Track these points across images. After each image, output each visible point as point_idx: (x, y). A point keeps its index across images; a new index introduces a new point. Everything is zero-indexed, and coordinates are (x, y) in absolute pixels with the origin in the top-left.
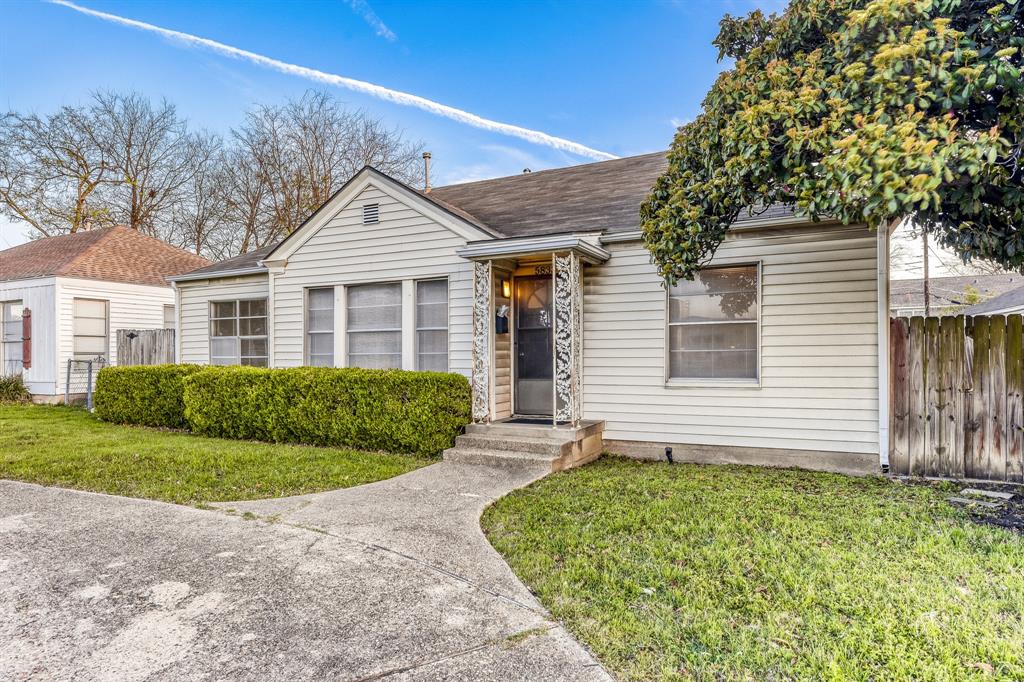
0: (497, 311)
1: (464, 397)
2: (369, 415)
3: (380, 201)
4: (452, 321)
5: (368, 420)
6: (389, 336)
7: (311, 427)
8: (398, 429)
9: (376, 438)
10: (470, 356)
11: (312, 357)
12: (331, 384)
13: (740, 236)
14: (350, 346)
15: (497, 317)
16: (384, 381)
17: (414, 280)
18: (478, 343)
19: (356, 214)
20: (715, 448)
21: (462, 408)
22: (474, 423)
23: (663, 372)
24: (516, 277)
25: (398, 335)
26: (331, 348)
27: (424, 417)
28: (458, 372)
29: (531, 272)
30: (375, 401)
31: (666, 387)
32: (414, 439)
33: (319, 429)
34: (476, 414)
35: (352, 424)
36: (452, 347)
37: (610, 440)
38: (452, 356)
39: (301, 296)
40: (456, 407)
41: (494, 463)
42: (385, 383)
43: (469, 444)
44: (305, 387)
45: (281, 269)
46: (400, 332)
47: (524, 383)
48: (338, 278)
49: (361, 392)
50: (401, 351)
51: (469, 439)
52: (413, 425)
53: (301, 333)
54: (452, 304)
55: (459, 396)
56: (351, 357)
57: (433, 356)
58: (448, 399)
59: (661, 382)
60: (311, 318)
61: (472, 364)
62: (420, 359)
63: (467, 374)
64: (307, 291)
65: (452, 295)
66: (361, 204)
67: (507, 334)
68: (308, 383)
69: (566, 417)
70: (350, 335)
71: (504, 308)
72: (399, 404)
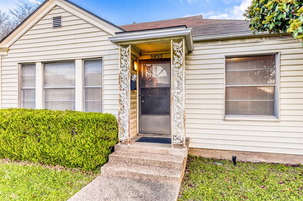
0: (131, 78)
1: (113, 129)
2: (49, 142)
3: (62, 15)
4: (105, 83)
5: (48, 146)
6: (67, 91)
7: (9, 149)
8: (69, 153)
9: (54, 158)
10: (117, 102)
11: (24, 102)
12: (23, 122)
13: (267, 39)
14: (46, 97)
15: (131, 81)
16: (58, 120)
17: (83, 59)
18: (122, 95)
19: (49, 22)
20: (252, 153)
21: (113, 135)
22: (119, 144)
23: (223, 112)
24: (140, 61)
25: (73, 90)
26: (34, 97)
27: (87, 146)
28: (109, 112)
29: (148, 57)
30: (52, 133)
31: (224, 120)
32: (79, 160)
33: (14, 151)
34: (120, 139)
35: (37, 149)
36: (105, 97)
37: (192, 148)
38: (105, 102)
39: (17, 68)
40: (109, 136)
41: (137, 177)
42: (60, 122)
43: (119, 160)
44: (5, 123)
45: (5, 53)
46: (74, 88)
47: (144, 117)
48: (38, 58)
49: (43, 127)
50: (75, 99)
51: (118, 157)
52: (79, 151)
53: (17, 89)
54: (105, 73)
55: (111, 129)
56: (46, 102)
57: (94, 102)
58: (104, 131)
59: (221, 117)
60: (22, 80)
61: (119, 108)
62: (86, 104)
63: (115, 113)
64: (20, 65)
65: (105, 68)
66: (51, 17)
67: (135, 91)
68: (7, 120)
69: (179, 141)
70: (45, 90)
71: (135, 76)
72: (69, 136)
